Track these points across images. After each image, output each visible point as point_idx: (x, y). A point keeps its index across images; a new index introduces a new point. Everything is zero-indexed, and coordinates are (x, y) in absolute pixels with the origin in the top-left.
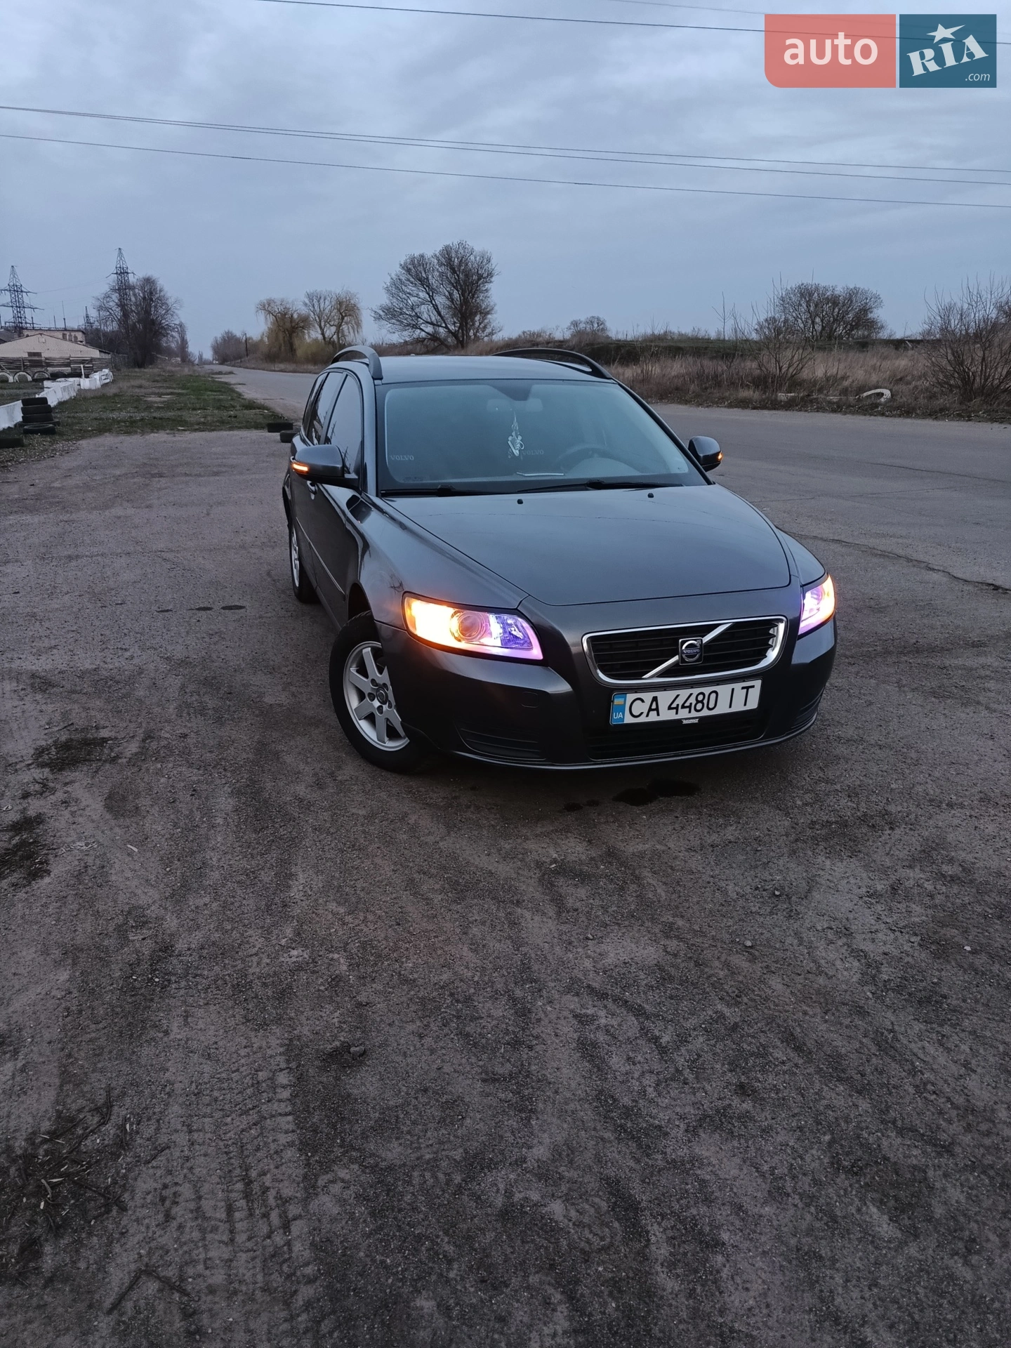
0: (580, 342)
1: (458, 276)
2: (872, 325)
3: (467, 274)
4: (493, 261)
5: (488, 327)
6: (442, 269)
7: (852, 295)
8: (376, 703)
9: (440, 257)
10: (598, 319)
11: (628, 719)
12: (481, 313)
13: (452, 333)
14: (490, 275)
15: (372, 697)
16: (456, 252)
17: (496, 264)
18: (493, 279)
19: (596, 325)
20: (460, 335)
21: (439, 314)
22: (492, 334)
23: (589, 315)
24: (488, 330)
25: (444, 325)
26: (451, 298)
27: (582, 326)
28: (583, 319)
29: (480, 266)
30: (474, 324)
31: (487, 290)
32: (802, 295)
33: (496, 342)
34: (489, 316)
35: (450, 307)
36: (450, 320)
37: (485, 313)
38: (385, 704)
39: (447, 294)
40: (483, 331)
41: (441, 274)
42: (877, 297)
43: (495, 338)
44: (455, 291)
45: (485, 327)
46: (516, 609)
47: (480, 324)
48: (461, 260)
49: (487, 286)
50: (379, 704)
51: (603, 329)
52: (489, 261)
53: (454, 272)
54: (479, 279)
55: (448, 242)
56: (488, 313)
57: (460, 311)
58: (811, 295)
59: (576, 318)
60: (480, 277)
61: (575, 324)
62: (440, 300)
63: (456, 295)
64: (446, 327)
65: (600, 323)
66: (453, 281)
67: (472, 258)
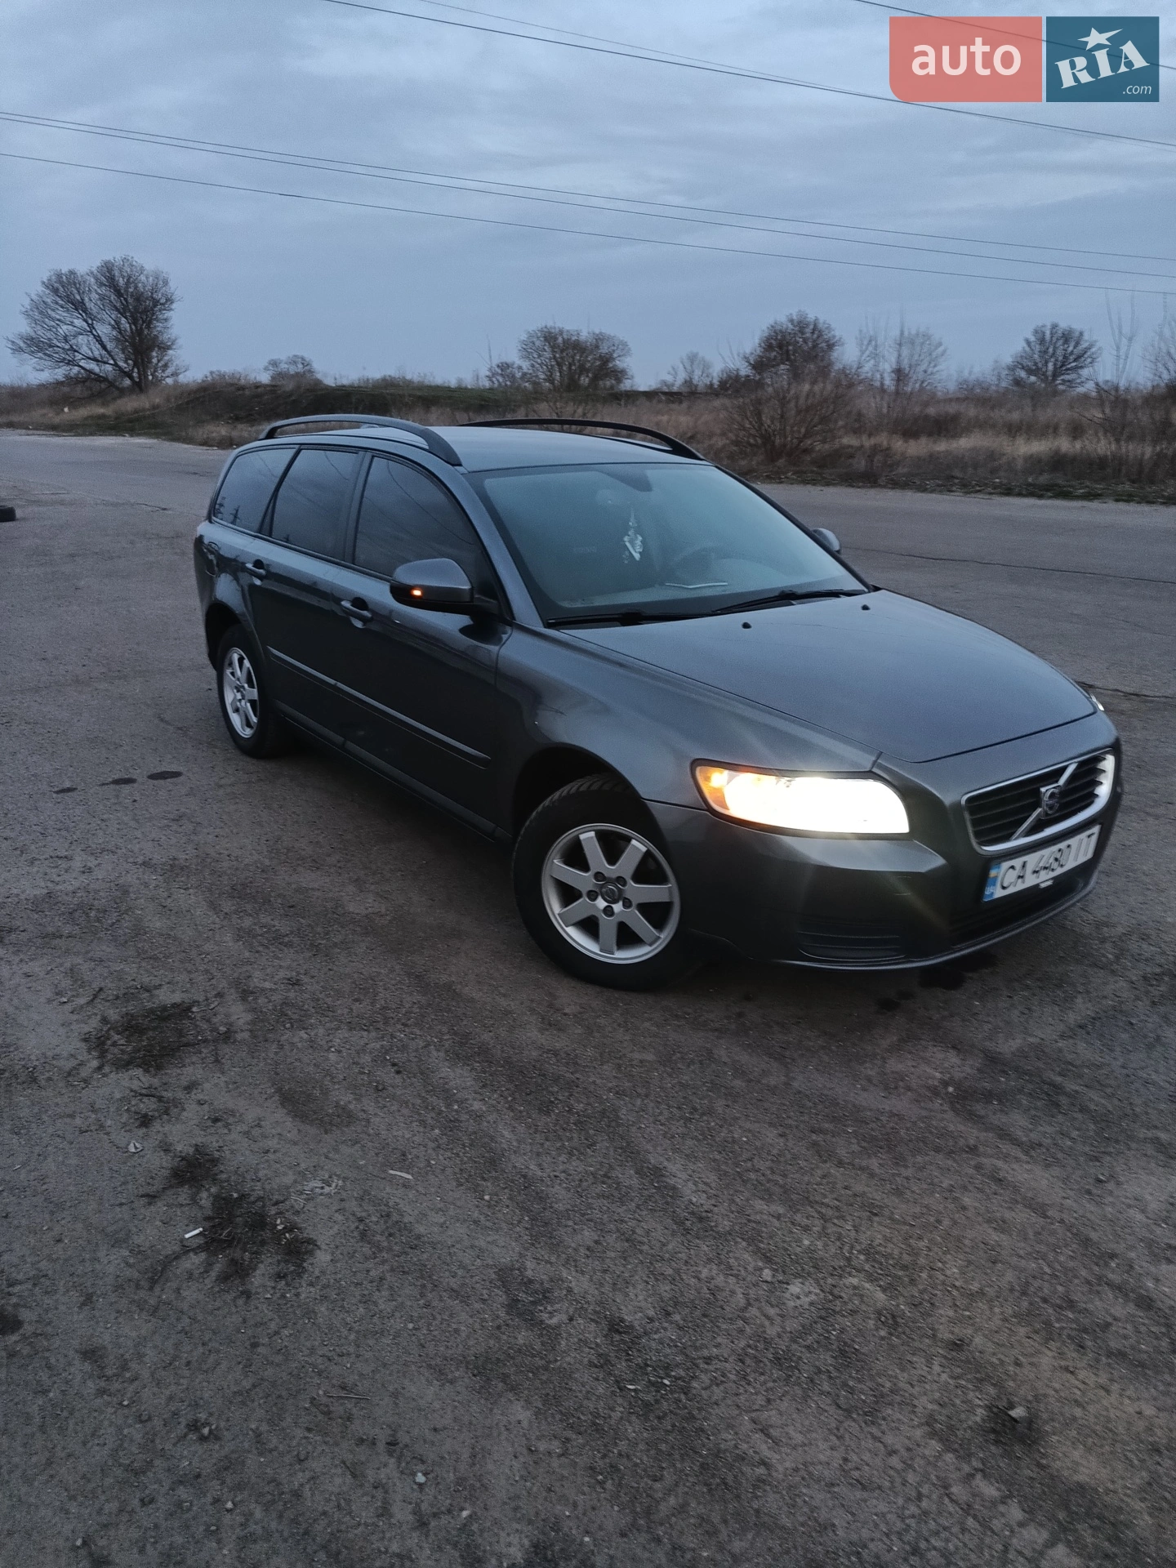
0: (299, 387)
1: (126, 300)
2: (619, 375)
3: (139, 298)
4: (171, 284)
5: (170, 365)
6: (103, 291)
7: (599, 339)
8: (601, 903)
9: (99, 276)
10: (303, 359)
11: (999, 893)
12: (160, 348)
13: (125, 372)
14: (170, 300)
15: (593, 896)
16: (121, 271)
17: (175, 287)
18: (174, 306)
19: (300, 366)
20: (135, 375)
21: (104, 347)
22: (175, 374)
23: (291, 354)
24: (169, 371)
25: (112, 362)
26: (117, 326)
27: (283, 367)
28: (283, 357)
29: (154, 290)
30: (150, 362)
31: (166, 320)
32: (546, 339)
33: (182, 386)
34: (170, 352)
35: (117, 339)
36: (120, 358)
37: (164, 348)
38: (615, 902)
39: (113, 322)
40: (163, 371)
41: (102, 298)
42: (625, 344)
43: (182, 379)
44: (123, 319)
45: (166, 366)
46: (870, 772)
47: (159, 361)
48: (128, 280)
49: (167, 314)
50: (606, 904)
51: (310, 371)
52: (166, 283)
53: (118, 293)
54: (155, 306)
55: (109, 257)
56: (169, 348)
57: (133, 345)
58: (556, 339)
59: (275, 357)
60: (156, 302)
61: (274, 363)
62: (104, 330)
63: (125, 323)
64: (116, 365)
65: (306, 363)
66: (118, 305)
67: (143, 278)
